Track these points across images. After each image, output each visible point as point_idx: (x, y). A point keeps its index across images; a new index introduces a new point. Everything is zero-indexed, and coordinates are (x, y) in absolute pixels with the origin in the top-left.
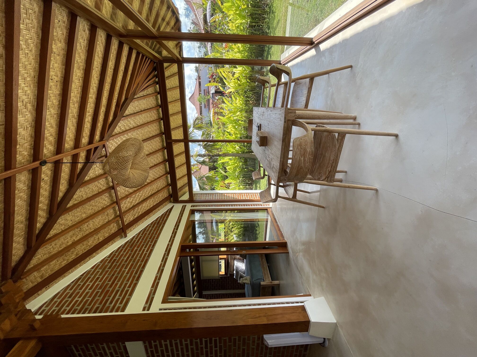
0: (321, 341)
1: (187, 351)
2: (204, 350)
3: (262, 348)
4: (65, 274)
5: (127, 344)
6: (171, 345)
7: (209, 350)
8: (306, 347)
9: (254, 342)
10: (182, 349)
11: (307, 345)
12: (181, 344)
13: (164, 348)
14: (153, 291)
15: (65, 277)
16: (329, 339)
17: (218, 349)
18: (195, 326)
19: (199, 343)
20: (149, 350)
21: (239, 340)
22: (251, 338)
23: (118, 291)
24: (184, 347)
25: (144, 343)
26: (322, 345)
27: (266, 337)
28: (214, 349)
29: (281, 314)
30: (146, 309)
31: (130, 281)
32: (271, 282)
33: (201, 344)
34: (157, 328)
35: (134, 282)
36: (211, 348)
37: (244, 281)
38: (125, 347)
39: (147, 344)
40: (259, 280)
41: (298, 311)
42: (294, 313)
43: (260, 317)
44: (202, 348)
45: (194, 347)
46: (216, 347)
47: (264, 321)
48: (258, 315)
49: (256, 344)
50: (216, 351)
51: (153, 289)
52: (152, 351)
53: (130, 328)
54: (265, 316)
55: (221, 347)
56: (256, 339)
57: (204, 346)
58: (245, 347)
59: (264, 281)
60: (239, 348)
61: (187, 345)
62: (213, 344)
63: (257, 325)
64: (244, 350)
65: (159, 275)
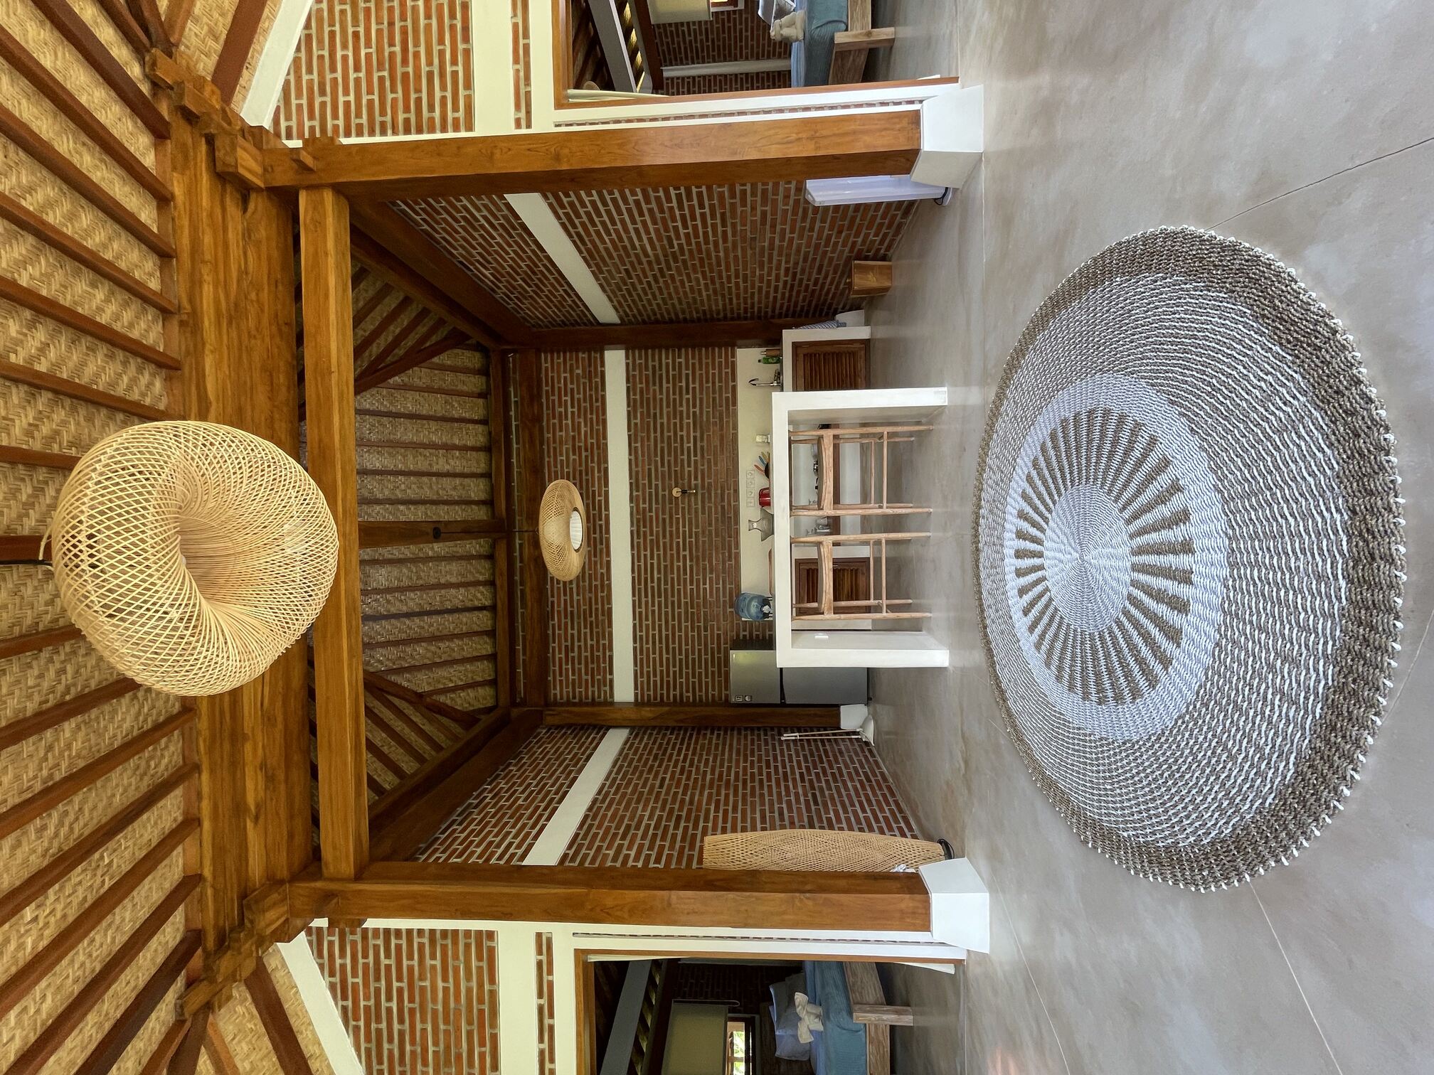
0: (938, 193)
1: (641, 214)
2: (677, 213)
3: (805, 211)
4: (264, 24)
5: (510, 198)
6: (605, 204)
7: (687, 212)
8: (907, 207)
9: (787, 197)
10: (629, 211)
11: (912, 203)
12: (626, 201)
13: (590, 208)
14: (522, 74)
15: (266, 31)
16: (955, 190)
17: (707, 210)
18: (648, 160)
19: (664, 200)
20: (560, 212)
21: (754, 194)
22: (781, 189)
23: (430, 75)
24: (632, 205)
25: (546, 197)
26: (938, 202)
27: (811, 184)
28: (698, 211)
29: (854, 132)
30: (523, 123)
31: (447, 42)
32: (869, 34)
33: (669, 200)
34: (565, 167)
35: (461, 46)
36: (692, 208)
37: (786, 32)
38: (508, 206)
39: (552, 200)
40: (830, 28)
41: (898, 126)
42: (886, 129)
43: (799, 139)
44: (671, 209)
45: (654, 205)
46: (702, 206)
47: (808, 150)
48: (794, 136)
49: (791, 202)
50: (703, 215)
51: (521, 67)
52: (567, 214)
53: (503, 165)
54: (812, 138)
55: (712, 207)
56: (793, 192)
57: (675, 204)
58: (768, 208)
59: (847, 30)
60: (753, 208)
61: (637, 203)
62: (695, 202)
63: (789, 160)
64: (764, 214)
65: (520, 20)
